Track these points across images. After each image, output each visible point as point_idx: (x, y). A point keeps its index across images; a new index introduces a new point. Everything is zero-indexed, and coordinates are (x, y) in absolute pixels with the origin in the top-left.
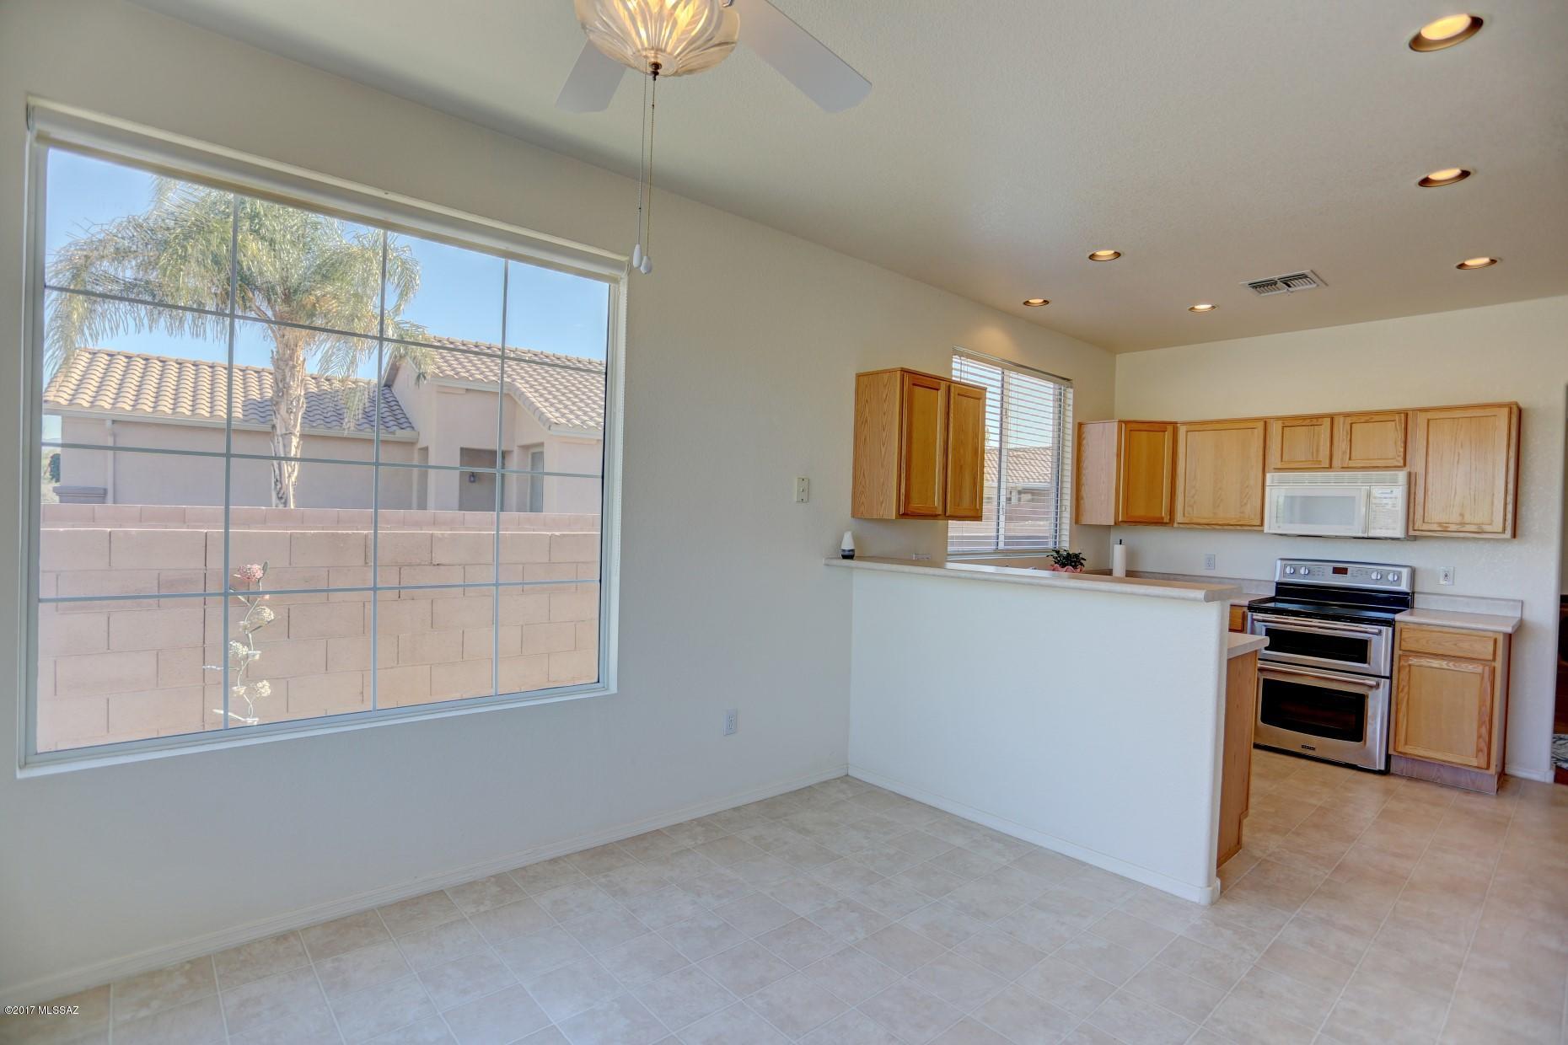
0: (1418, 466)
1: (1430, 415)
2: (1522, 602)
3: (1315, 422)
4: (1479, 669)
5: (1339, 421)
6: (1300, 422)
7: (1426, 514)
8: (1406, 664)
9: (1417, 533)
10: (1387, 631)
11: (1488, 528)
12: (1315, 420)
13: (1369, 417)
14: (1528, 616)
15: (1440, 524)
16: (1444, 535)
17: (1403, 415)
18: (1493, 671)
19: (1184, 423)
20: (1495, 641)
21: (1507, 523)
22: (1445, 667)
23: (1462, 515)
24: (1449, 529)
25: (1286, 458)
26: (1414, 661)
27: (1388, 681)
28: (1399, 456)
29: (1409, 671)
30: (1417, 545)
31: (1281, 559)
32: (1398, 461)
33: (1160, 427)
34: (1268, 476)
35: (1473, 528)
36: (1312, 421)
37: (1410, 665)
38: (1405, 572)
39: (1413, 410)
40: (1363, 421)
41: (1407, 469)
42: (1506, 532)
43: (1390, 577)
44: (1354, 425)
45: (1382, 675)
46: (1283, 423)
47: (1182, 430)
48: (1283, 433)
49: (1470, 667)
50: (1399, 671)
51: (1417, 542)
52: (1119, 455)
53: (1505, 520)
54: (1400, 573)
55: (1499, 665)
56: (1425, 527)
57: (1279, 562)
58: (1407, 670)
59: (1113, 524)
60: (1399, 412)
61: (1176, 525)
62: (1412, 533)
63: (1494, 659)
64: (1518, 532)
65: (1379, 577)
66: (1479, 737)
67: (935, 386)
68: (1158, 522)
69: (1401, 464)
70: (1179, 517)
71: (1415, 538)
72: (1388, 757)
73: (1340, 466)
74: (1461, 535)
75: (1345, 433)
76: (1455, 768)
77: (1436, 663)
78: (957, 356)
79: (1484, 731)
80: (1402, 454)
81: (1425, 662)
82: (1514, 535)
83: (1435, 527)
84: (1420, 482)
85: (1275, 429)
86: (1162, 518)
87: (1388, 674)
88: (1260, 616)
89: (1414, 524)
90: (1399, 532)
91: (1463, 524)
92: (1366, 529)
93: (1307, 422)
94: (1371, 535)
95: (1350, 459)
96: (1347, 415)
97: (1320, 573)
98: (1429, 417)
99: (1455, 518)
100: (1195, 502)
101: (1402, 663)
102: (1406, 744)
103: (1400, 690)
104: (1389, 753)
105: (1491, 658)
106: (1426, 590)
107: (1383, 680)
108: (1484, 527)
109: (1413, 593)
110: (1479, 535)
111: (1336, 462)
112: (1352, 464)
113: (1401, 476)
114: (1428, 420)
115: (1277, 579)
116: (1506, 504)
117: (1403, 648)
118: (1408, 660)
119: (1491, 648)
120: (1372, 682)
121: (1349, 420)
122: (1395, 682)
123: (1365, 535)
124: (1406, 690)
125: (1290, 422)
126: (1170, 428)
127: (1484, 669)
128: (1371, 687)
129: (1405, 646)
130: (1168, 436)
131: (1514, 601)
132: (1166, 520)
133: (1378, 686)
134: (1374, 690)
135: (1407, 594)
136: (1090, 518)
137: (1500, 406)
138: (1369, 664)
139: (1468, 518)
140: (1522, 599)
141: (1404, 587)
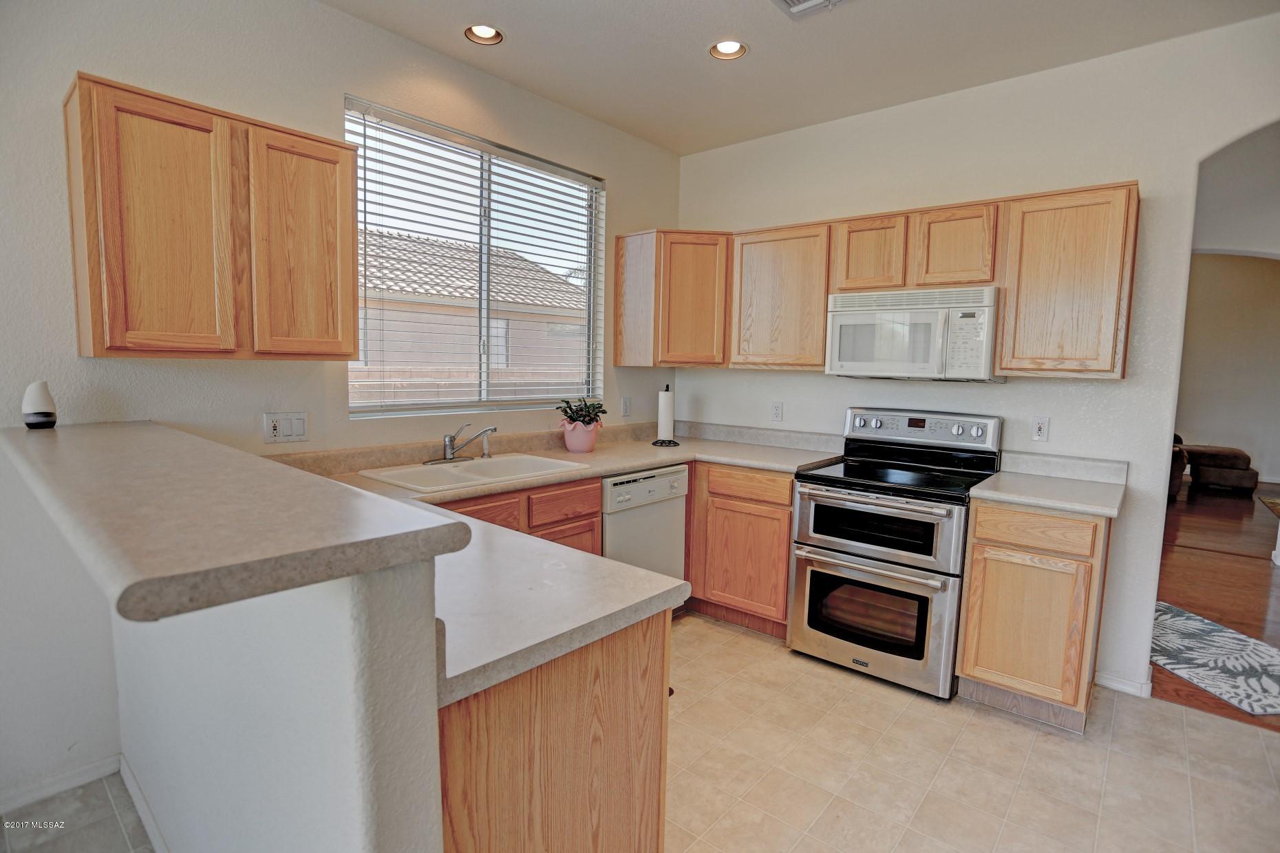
0: (1008, 281)
1: (1026, 206)
2: (1128, 464)
3: (886, 224)
4: (1071, 566)
5: (915, 220)
6: (869, 225)
7: (1017, 345)
8: (980, 558)
9: (1005, 373)
10: (961, 510)
11: (1093, 365)
12: (886, 221)
13: (951, 213)
14: (1133, 483)
15: (1033, 359)
16: (1038, 377)
17: (991, 208)
18: (1090, 570)
19: (739, 234)
20: (1095, 528)
21: (1117, 357)
22: (1029, 563)
23: (1061, 347)
24: (1044, 367)
25: (852, 273)
26: (991, 553)
27: (957, 580)
28: (985, 266)
29: (985, 567)
30: (1006, 389)
31: (852, 408)
32: (985, 273)
33: (708, 239)
34: (830, 297)
35: (1074, 365)
36: (882, 222)
37: (985, 559)
38: (991, 425)
39: (1005, 201)
40: (943, 218)
41: (996, 284)
42: (1116, 370)
43: (974, 432)
44: (932, 225)
45: (951, 572)
46: (849, 227)
47: (737, 242)
48: (849, 240)
49: (1059, 564)
50: (972, 567)
51: (1008, 385)
52: (657, 276)
53: (1114, 353)
54: (986, 426)
55: (1097, 563)
56: (1014, 364)
57: (849, 412)
58: (982, 565)
59: (651, 365)
60: (986, 204)
61: (731, 366)
62: (998, 373)
63: (1092, 554)
64: (1129, 370)
65: (960, 432)
66: (1067, 661)
67: (206, 126)
68: (711, 363)
69: (987, 277)
70: (734, 357)
71: (1006, 379)
72: (955, 679)
73: (915, 283)
74: (1059, 374)
75: (921, 236)
76: (1035, 701)
77: (1018, 557)
78: (352, 113)
79: (1073, 652)
80: (989, 263)
81: (1003, 555)
82: (1123, 376)
83: (1027, 364)
84: (1011, 300)
85: (841, 233)
86: (714, 357)
87: (958, 572)
88: (808, 488)
89: (1001, 360)
90: (983, 374)
91: (1062, 359)
92: (944, 367)
93: (878, 224)
94: (949, 375)
95: (927, 272)
96: (923, 212)
97: (895, 426)
98: (1025, 209)
99: (1053, 352)
100: (751, 336)
101: (977, 556)
102: (976, 664)
103: (972, 591)
104: (956, 674)
105: (1088, 553)
106: (1016, 448)
107: (951, 579)
108: (1088, 363)
109: (1000, 451)
110: (1081, 377)
111: (912, 278)
112: (929, 279)
113: (988, 293)
114: (1024, 213)
115: (847, 432)
116: (1117, 330)
117: (978, 534)
118: (983, 553)
119: (1089, 539)
120: (936, 582)
121: (927, 219)
122: (966, 579)
123: (942, 376)
124: (979, 592)
125: (857, 226)
126: (722, 240)
127: (1078, 568)
128: (935, 589)
129: (981, 532)
130: (720, 250)
131: (1119, 462)
132: (719, 359)
133: (944, 587)
134: (940, 593)
135: (994, 453)
136: (630, 360)
137: (1116, 187)
138: (935, 558)
139: (1068, 352)
140: (1127, 460)
141: (989, 445)
